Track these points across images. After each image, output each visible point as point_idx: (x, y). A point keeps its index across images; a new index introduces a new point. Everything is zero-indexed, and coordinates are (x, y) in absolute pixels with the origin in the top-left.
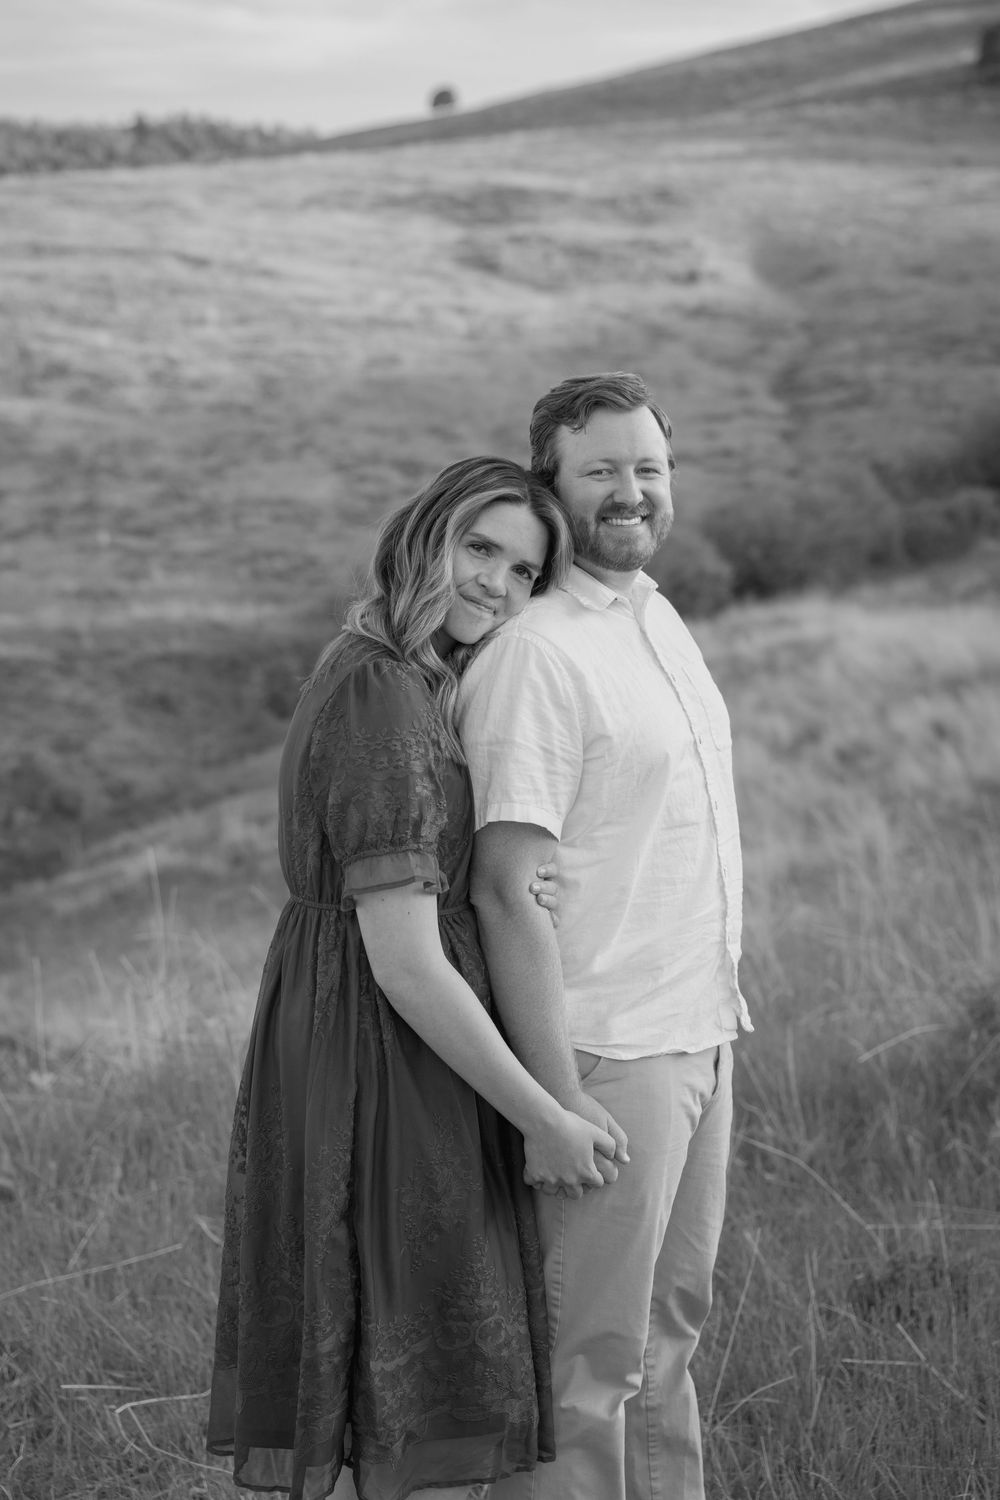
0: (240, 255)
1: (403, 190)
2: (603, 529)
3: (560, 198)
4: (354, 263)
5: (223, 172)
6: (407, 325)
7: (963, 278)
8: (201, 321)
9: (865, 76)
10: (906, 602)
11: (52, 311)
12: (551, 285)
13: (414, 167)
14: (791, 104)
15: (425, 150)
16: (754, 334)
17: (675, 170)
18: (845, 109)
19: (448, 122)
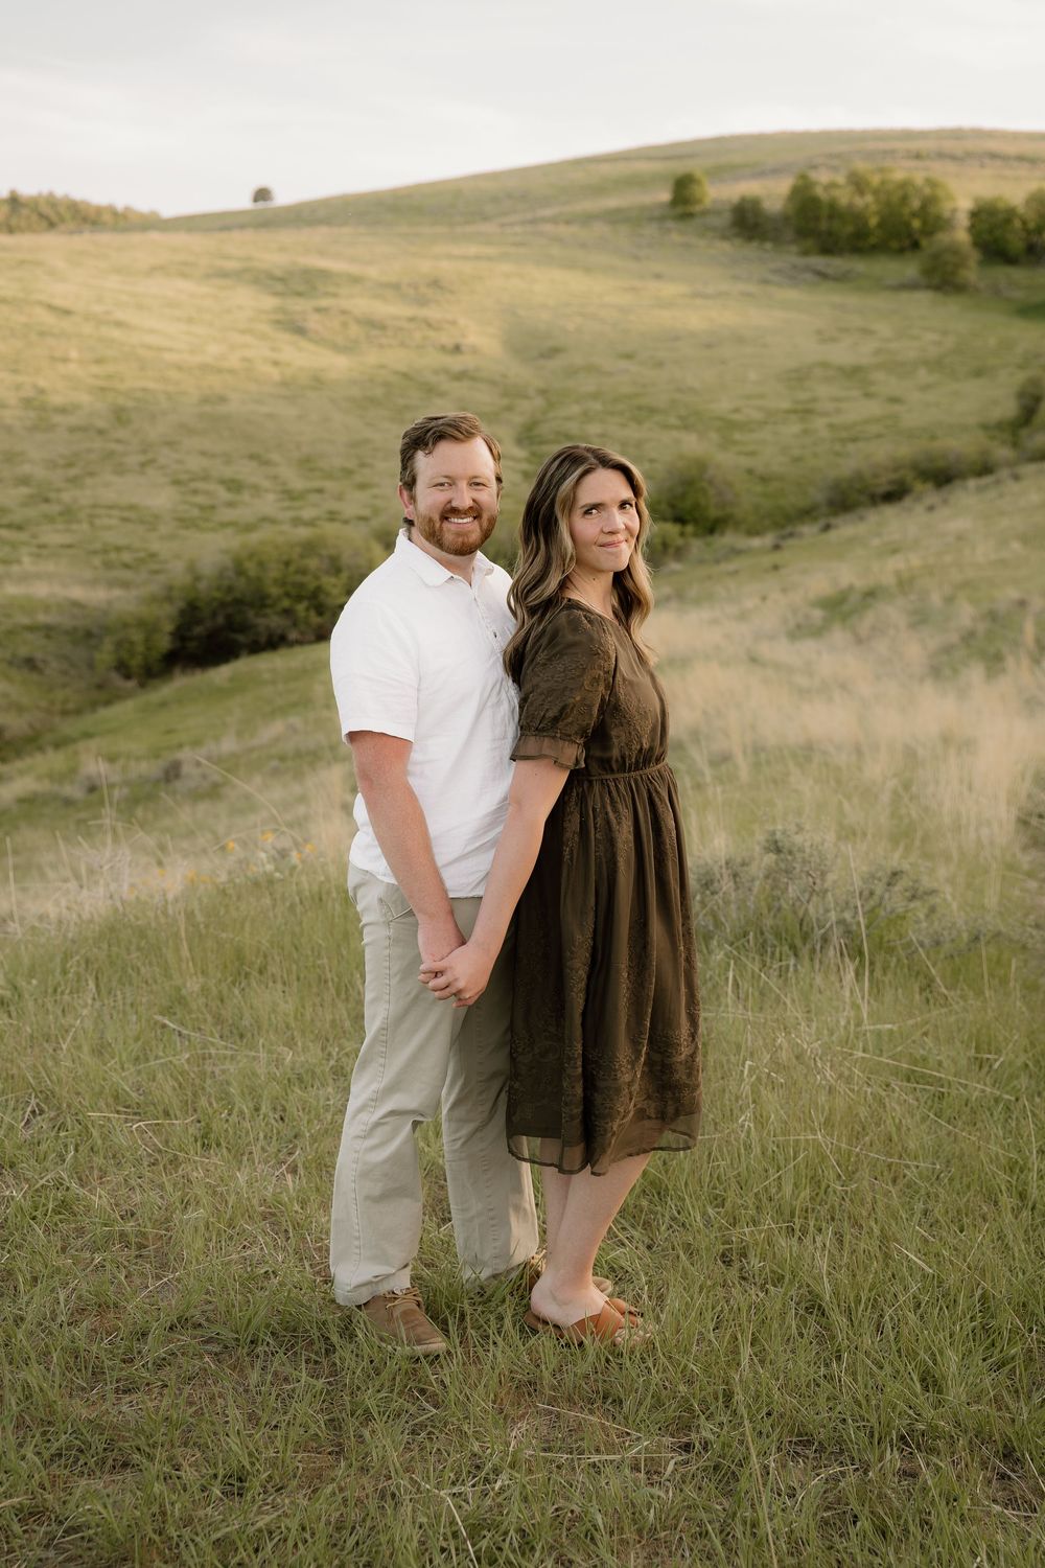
0: (97, 309)
1: (231, 265)
2: (446, 525)
3: (356, 280)
4: (190, 321)
5: (84, 240)
6: (232, 372)
7: (660, 364)
8: (65, 360)
9: (588, 205)
12: (348, 349)
13: (241, 247)
14: (533, 222)
15: (249, 235)
16: (505, 394)
17: (445, 265)
18: (573, 229)
19: (266, 215)
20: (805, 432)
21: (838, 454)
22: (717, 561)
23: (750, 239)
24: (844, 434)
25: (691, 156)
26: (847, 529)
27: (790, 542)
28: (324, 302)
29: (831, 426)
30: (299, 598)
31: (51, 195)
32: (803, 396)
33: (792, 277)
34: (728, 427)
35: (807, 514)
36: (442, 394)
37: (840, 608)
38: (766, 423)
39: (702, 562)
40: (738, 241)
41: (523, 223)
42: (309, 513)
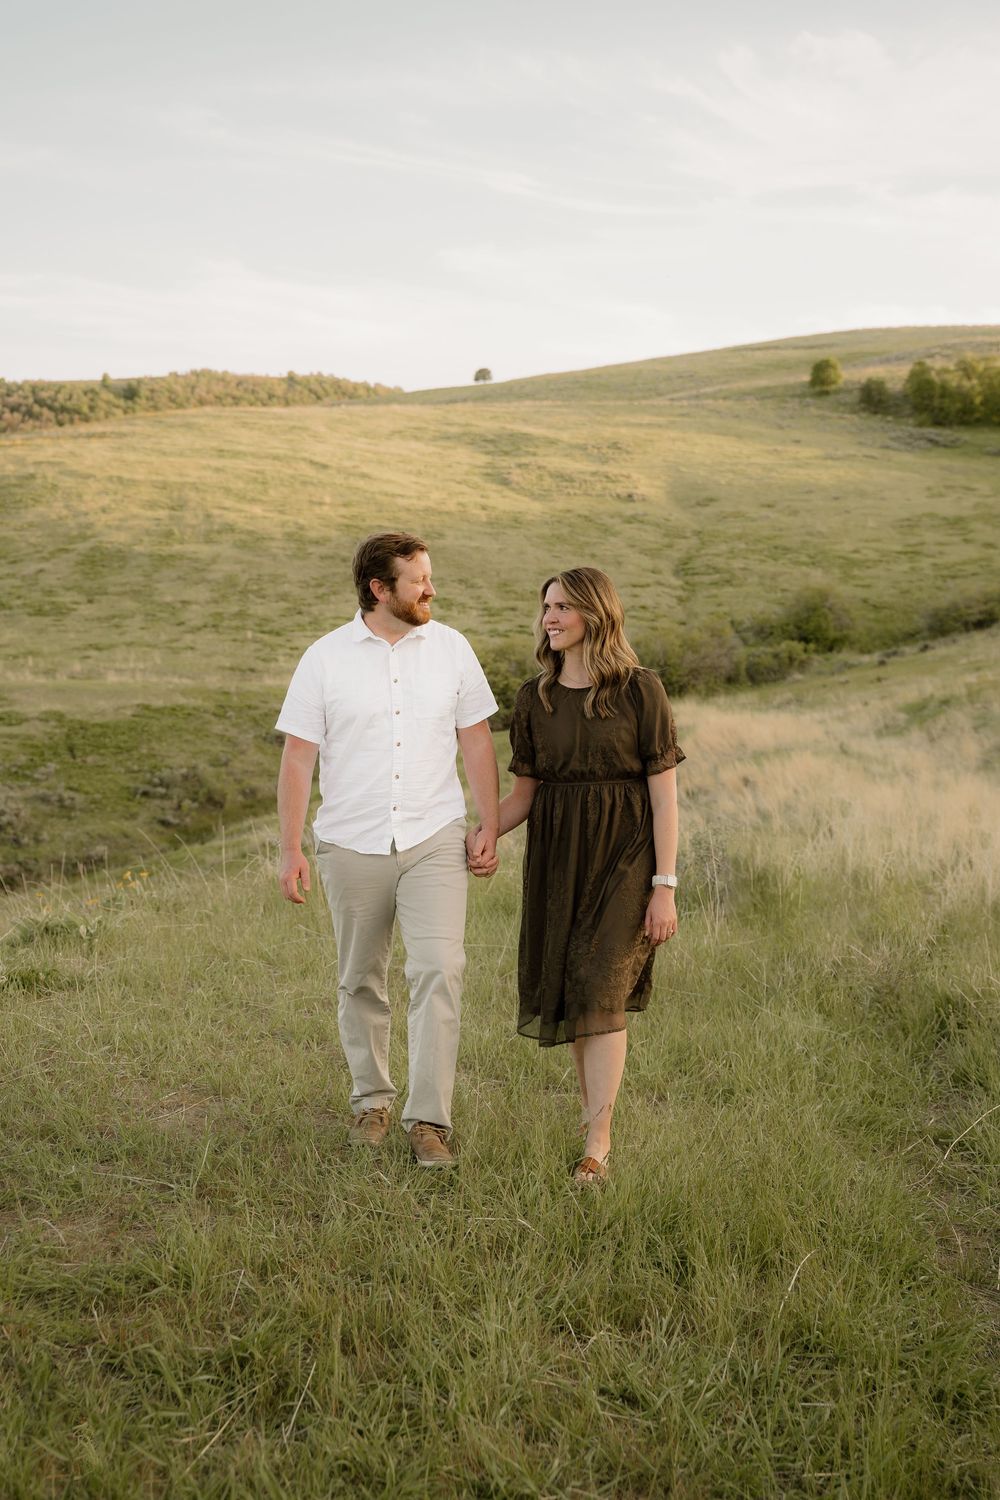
0: (347, 464)
1: (454, 430)
3: (552, 442)
4: (419, 473)
5: (342, 411)
6: (449, 514)
7: (795, 513)
8: (321, 504)
9: (744, 384)
10: (744, 706)
11: (228, 491)
12: (542, 496)
13: (461, 416)
14: (697, 397)
15: (469, 406)
16: (666, 535)
17: (623, 431)
18: (729, 403)
19: (484, 390)
20: (913, 569)
21: (939, 588)
22: (833, 674)
23: (876, 413)
24: (945, 572)
25: (830, 346)
26: (941, 649)
27: (894, 659)
28: (524, 460)
29: (935, 565)
31: (320, 375)
32: (913, 540)
33: (909, 444)
34: (848, 564)
35: (910, 637)
36: (615, 534)
37: (920, 712)
38: (881, 561)
39: (820, 673)
40: (864, 415)
41: (689, 398)
42: (502, 628)
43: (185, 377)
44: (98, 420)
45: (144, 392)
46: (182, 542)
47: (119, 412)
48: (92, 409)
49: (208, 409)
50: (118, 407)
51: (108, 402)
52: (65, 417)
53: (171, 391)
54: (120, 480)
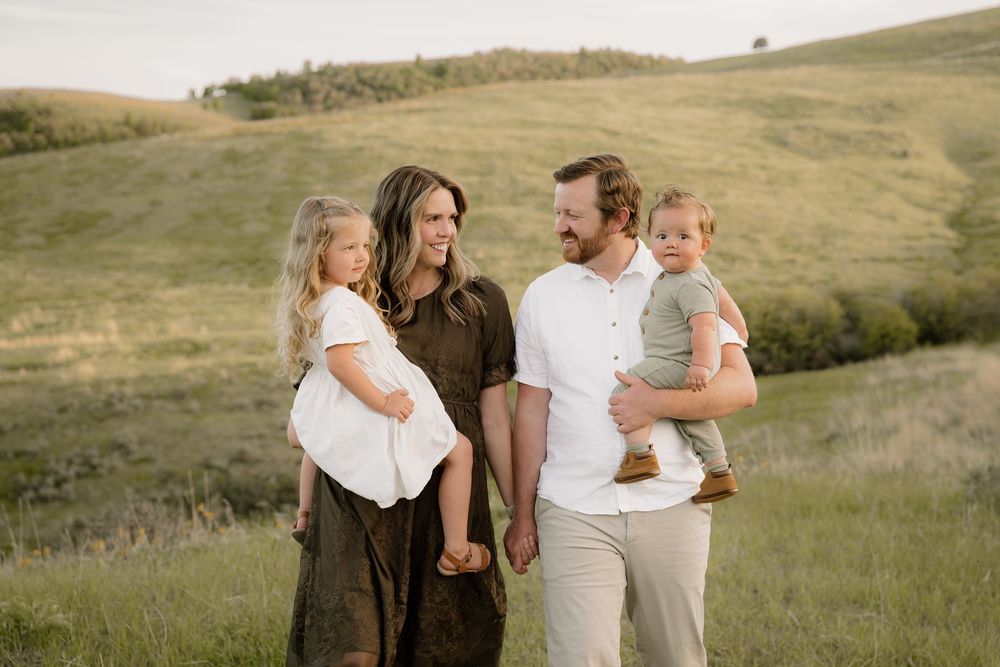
0: (637, 130)
1: (735, 96)
3: (828, 104)
4: (703, 138)
5: (629, 83)
6: (731, 174)
11: (530, 158)
12: (820, 156)
13: (740, 81)
15: (748, 74)
16: (941, 189)
17: (898, 90)
19: (762, 59)
28: (803, 122)
30: (773, 340)
31: (608, 49)
36: (890, 190)
41: (964, 56)
42: (782, 278)
43: (488, 56)
44: (411, 96)
45: (452, 70)
46: (491, 204)
47: (430, 89)
48: (407, 86)
49: (512, 85)
50: (429, 83)
51: (422, 81)
52: (383, 94)
53: (475, 68)
54: (436, 150)
